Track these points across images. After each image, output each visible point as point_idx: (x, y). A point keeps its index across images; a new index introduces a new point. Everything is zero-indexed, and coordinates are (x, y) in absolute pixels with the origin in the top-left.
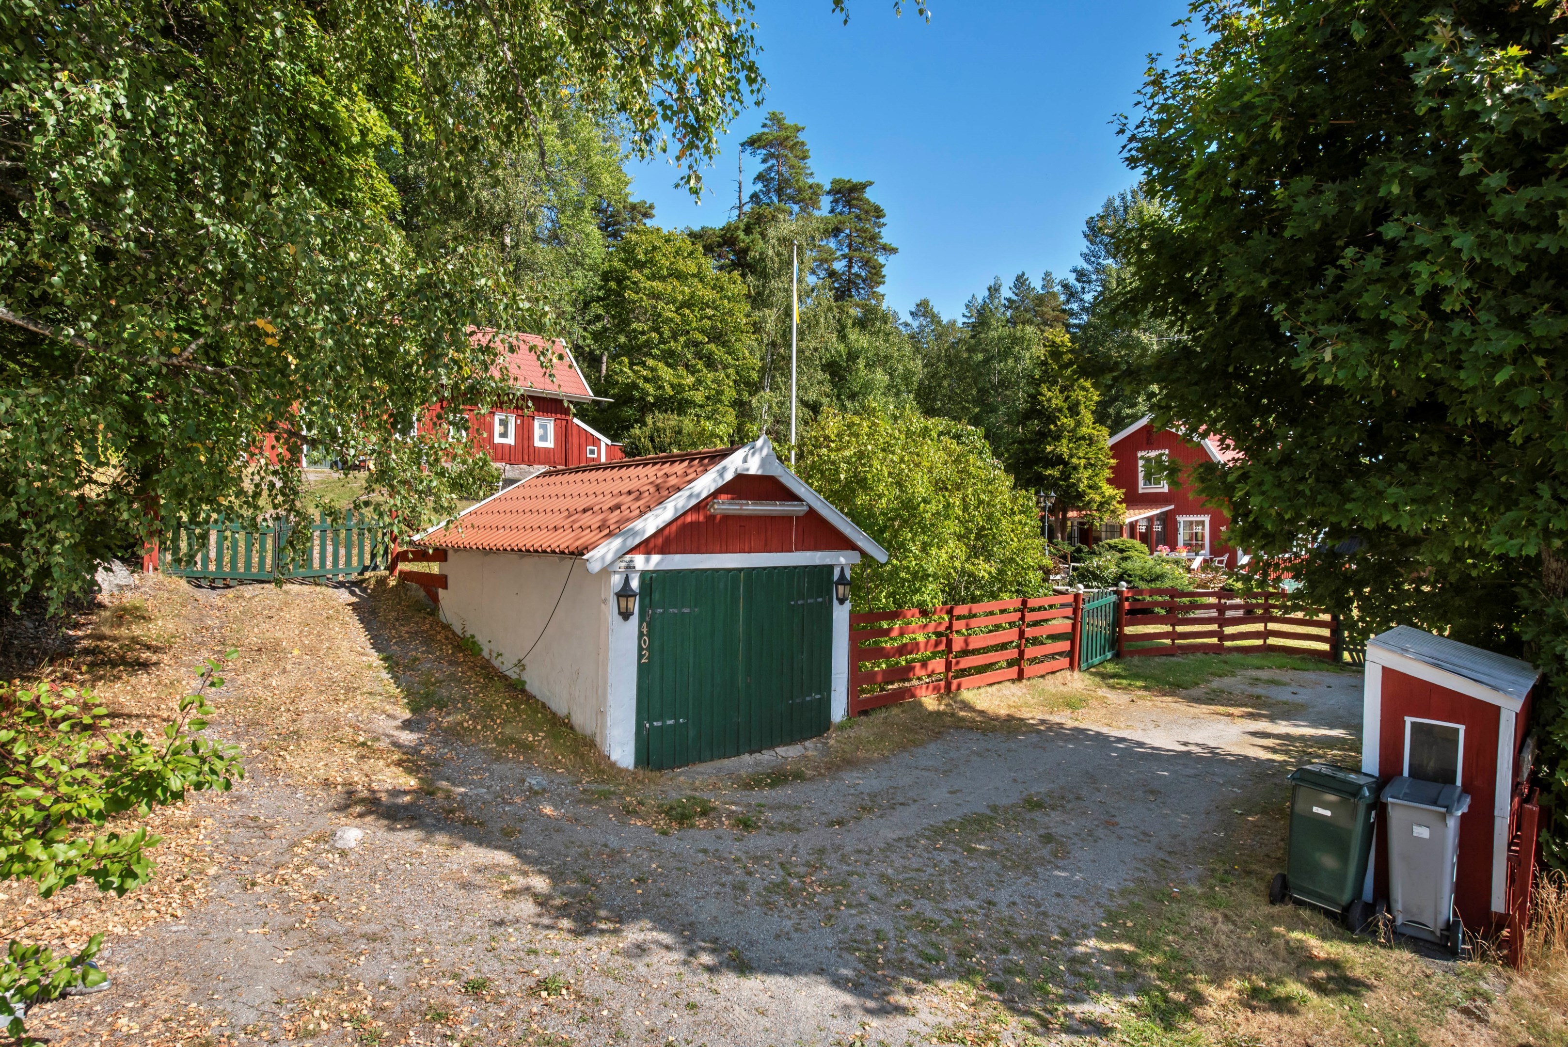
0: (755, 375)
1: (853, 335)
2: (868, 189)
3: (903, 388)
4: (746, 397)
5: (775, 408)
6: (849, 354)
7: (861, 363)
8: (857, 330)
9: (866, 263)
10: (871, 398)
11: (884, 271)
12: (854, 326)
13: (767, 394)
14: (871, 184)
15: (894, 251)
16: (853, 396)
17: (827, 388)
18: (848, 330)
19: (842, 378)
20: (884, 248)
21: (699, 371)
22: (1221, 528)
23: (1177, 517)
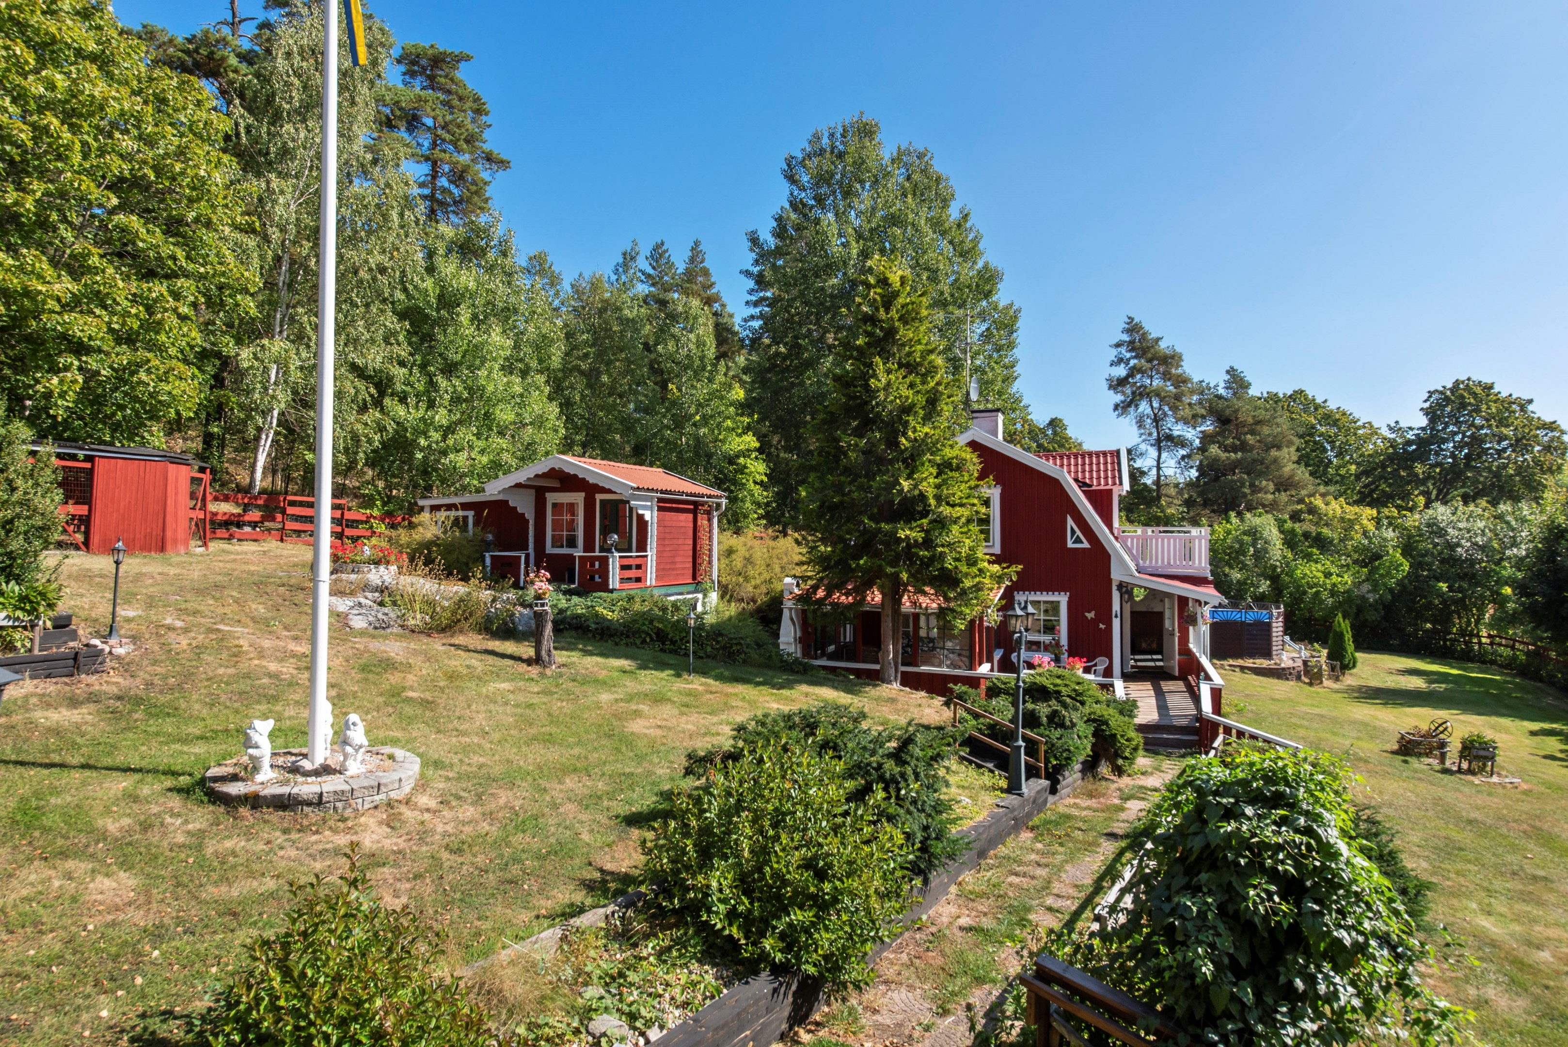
0: (250, 306)
1: (448, 268)
2: (462, 65)
3: (534, 364)
4: (228, 346)
5: (295, 376)
6: (441, 297)
7: (464, 314)
8: (454, 258)
9: (459, 176)
10: (482, 373)
11: (489, 192)
12: (449, 251)
13: (277, 345)
14: (468, 58)
15: (503, 164)
16: (450, 369)
17: (403, 352)
18: (439, 260)
19: (429, 337)
20: (489, 158)
21: (94, 270)
22: (1087, 614)
23: (1015, 594)
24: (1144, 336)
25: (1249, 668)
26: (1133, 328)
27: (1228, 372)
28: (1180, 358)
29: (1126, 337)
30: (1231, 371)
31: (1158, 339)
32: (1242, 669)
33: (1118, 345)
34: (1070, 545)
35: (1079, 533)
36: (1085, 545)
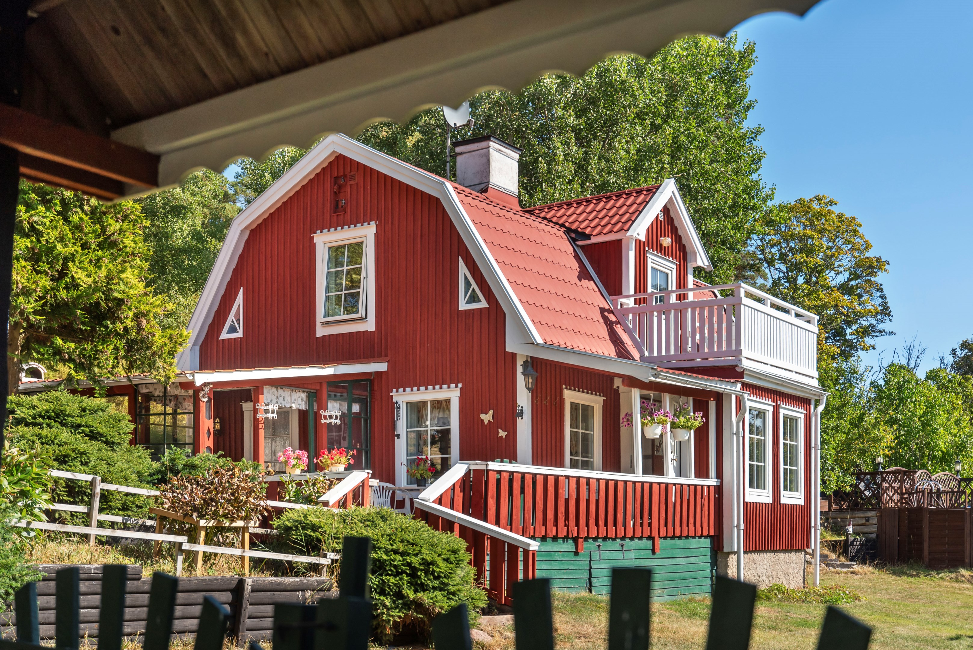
22: (483, 416)
23: (394, 393)
34: (463, 306)
35: (474, 285)
36: (483, 304)
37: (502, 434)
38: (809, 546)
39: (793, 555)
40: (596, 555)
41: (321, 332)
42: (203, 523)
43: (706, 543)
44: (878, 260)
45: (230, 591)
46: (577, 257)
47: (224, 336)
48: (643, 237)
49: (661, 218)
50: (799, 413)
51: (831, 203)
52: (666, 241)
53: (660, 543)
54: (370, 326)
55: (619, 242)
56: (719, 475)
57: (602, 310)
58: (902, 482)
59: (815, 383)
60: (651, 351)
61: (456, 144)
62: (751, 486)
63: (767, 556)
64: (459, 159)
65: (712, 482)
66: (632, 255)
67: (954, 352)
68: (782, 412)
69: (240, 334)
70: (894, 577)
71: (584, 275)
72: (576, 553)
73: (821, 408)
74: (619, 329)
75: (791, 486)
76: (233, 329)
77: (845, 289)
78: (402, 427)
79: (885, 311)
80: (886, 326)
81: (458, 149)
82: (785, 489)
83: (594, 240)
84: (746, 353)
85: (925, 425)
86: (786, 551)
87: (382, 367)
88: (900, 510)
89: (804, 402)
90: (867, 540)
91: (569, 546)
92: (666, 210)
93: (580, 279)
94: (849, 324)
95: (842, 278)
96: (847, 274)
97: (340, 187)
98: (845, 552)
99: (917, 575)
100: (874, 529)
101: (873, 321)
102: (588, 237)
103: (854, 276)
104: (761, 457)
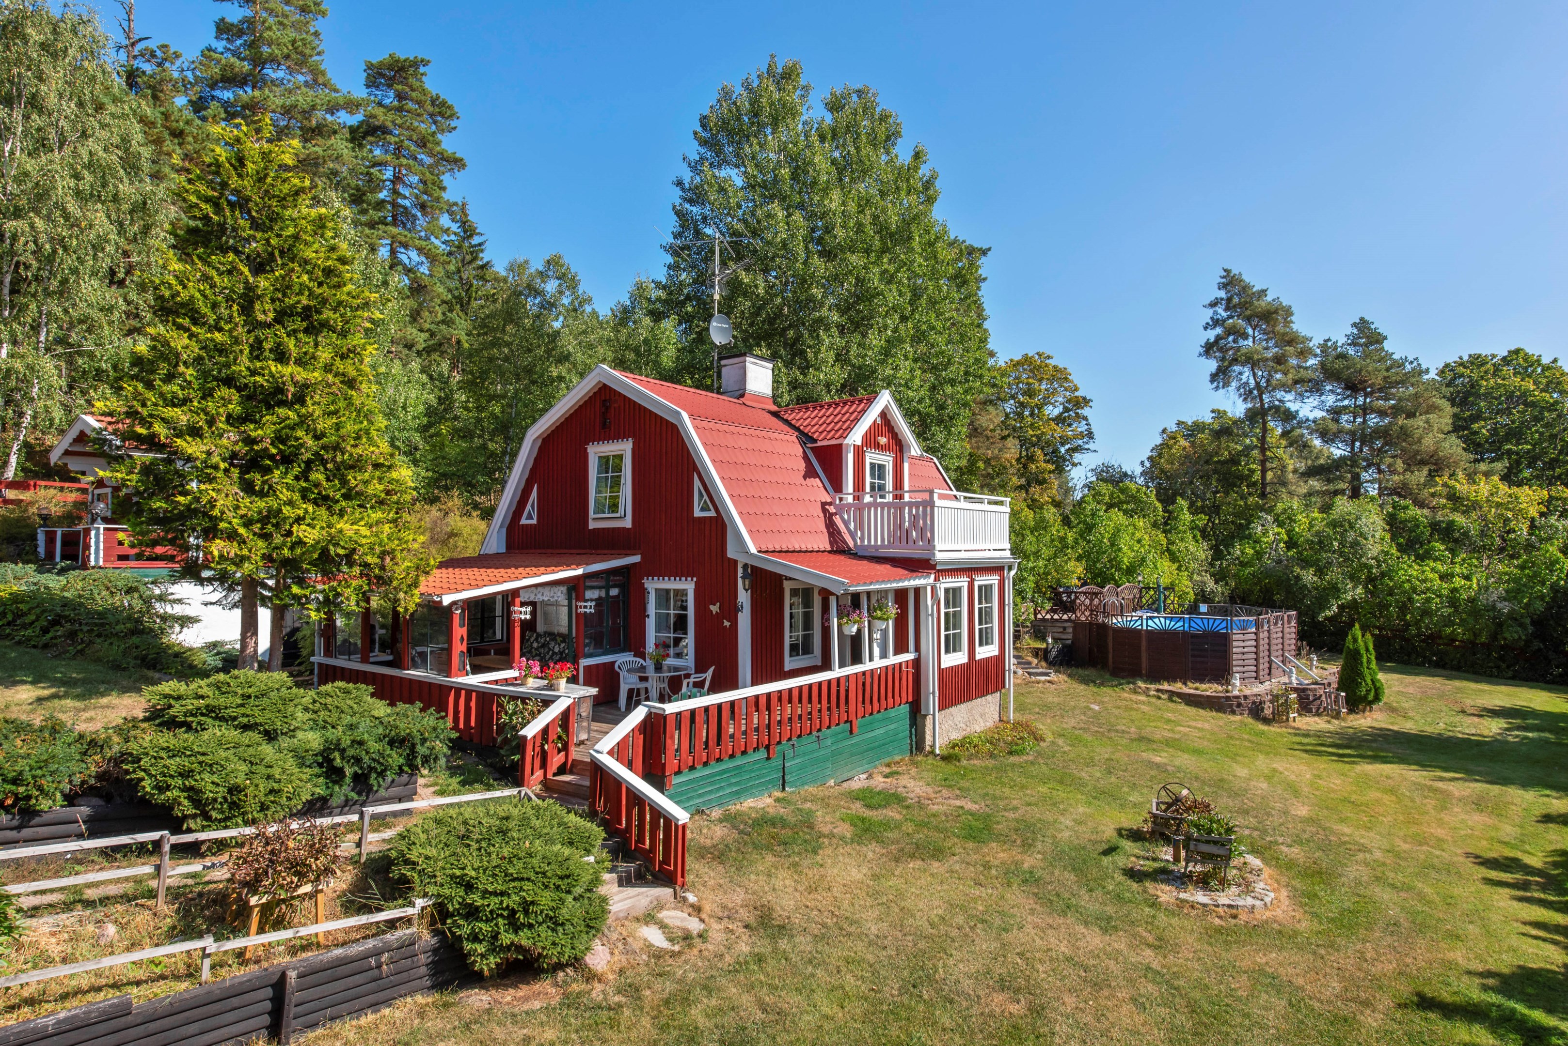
22: (712, 607)
23: (645, 581)
24: (1246, 288)
25: (1180, 695)
26: (1230, 281)
27: (1354, 325)
28: (1288, 312)
29: (1222, 294)
30: (1362, 325)
31: (1264, 292)
32: (1172, 694)
33: (1213, 304)
34: (697, 513)
35: (706, 497)
36: (712, 514)
37: (727, 623)
38: (1004, 686)
39: (989, 697)
40: (789, 753)
41: (592, 525)
42: (253, 901)
43: (905, 709)
44: (1084, 398)
45: (272, 986)
46: (806, 458)
47: (524, 521)
48: (859, 443)
49: (879, 421)
50: (993, 580)
51: (1049, 357)
52: (883, 440)
53: (858, 723)
54: (628, 523)
55: (841, 445)
56: (917, 649)
57: (824, 504)
58: (1092, 600)
59: (1007, 554)
60: (862, 539)
61: (720, 359)
62: (947, 651)
63: (963, 706)
64: (724, 370)
65: (909, 656)
66: (851, 457)
67: (1142, 463)
68: (976, 584)
69: (534, 522)
70: (1082, 687)
71: (810, 473)
72: (768, 758)
73: (1013, 573)
74: (837, 520)
75: (985, 640)
76: (530, 517)
77: (1060, 420)
78: (651, 609)
79: (1090, 435)
80: (1091, 446)
81: (723, 362)
82: (981, 644)
83: (819, 444)
84: (939, 545)
85: (1112, 545)
86: (983, 695)
87: (637, 559)
88: (1090, 624)
89: (997, 569)
90: (1064, 646)
91: (762, 754)
92: (883, 415)
93: (805, 477)
94: (1063, 444)
95: (1056, 412)
96: (1061, 408)
97: (607, 408)
98: (1046, 658)
99: (1102, 684)
100: (1070, 636)
101: (1080, 442)
102: (815, 441)
103: (1066, 410)
104: (957, 625)
